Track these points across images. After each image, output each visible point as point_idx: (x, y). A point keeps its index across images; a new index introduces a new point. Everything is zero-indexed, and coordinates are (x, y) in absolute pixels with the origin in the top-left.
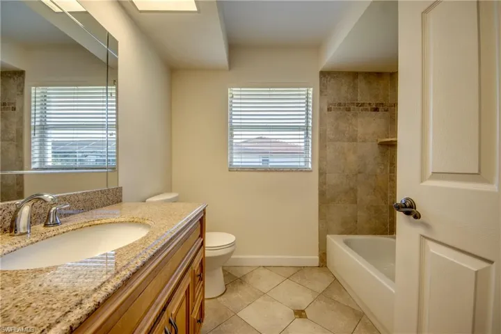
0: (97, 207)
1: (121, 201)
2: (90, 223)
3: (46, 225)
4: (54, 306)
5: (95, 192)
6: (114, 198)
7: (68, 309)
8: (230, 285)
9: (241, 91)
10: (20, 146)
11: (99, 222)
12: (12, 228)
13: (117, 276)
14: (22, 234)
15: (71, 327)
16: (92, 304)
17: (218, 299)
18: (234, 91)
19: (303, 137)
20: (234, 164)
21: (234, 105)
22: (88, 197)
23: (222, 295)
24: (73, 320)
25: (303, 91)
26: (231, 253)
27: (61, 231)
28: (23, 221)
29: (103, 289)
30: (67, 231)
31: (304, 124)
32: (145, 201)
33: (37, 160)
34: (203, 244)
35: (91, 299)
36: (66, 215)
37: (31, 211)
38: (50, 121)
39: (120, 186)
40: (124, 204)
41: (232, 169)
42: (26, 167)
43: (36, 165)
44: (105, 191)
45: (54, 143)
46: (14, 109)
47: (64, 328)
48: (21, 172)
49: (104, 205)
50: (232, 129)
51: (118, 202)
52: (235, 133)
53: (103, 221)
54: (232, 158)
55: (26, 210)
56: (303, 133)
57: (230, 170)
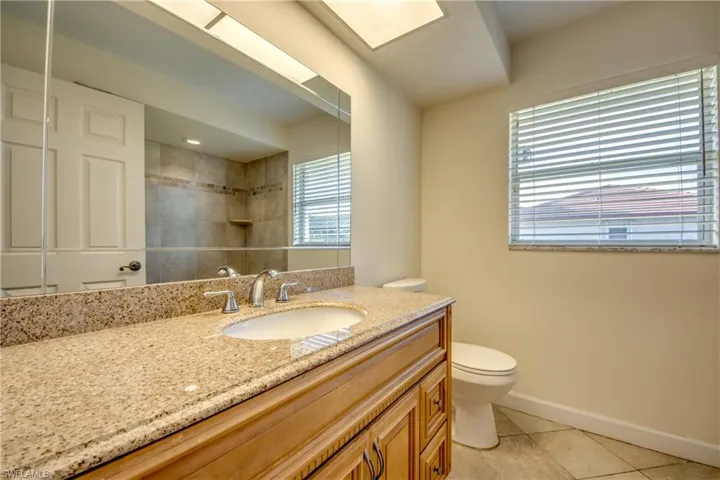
0: (327, 288)
1: (353, 284)
2: (314, 304)
3: (277, 301)
4: (230, 377)
5: (324, 271)
6: (344, 279)
7: (236, 382)
8: (508, 439)
9: (533, 112)
10: (285, 225)
11: (320, 304)
12: (250, 301)
13: (295, 364)
14: (256, 306)
15: (232, 401)
16: (258, 385)
17: (483, 453)
18: (524, 114)
19: (695, 176)
20: (521, 238)
21: (520, 139)
22: (318, 276)
23: (490, 449)
24: (236, 393)
25: (692, 77)
26: (509, 386)
27: (287, 308)
28: (258, 294)
29: (276, 373)
30: (292, 309)
31: (697, 149)
32: (381, 287)
33: (297, 237)
34: (446, 357)
35: (260, 380)
36: (297, 293)
37: (264, 286)
38: (308, 197)
39: (352, 265)
40: (356, 288)
41: (516, 247)
42: (289, 243)
43: (296, 242)
44: (335, 270)
45: (312, 219)
46: (281, 189)
47: (226, 399)
48: (285, 248)
49: (334, 287)
50: (517, 180)
51: (349, 285)
52: (522, 185)
53: (325, 304)
54: (516, 227)
55: (259, 284)
56: (694, 167)
57: (512, 248)
